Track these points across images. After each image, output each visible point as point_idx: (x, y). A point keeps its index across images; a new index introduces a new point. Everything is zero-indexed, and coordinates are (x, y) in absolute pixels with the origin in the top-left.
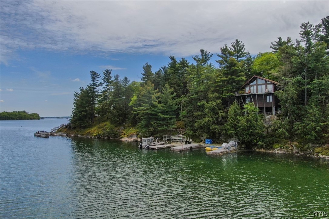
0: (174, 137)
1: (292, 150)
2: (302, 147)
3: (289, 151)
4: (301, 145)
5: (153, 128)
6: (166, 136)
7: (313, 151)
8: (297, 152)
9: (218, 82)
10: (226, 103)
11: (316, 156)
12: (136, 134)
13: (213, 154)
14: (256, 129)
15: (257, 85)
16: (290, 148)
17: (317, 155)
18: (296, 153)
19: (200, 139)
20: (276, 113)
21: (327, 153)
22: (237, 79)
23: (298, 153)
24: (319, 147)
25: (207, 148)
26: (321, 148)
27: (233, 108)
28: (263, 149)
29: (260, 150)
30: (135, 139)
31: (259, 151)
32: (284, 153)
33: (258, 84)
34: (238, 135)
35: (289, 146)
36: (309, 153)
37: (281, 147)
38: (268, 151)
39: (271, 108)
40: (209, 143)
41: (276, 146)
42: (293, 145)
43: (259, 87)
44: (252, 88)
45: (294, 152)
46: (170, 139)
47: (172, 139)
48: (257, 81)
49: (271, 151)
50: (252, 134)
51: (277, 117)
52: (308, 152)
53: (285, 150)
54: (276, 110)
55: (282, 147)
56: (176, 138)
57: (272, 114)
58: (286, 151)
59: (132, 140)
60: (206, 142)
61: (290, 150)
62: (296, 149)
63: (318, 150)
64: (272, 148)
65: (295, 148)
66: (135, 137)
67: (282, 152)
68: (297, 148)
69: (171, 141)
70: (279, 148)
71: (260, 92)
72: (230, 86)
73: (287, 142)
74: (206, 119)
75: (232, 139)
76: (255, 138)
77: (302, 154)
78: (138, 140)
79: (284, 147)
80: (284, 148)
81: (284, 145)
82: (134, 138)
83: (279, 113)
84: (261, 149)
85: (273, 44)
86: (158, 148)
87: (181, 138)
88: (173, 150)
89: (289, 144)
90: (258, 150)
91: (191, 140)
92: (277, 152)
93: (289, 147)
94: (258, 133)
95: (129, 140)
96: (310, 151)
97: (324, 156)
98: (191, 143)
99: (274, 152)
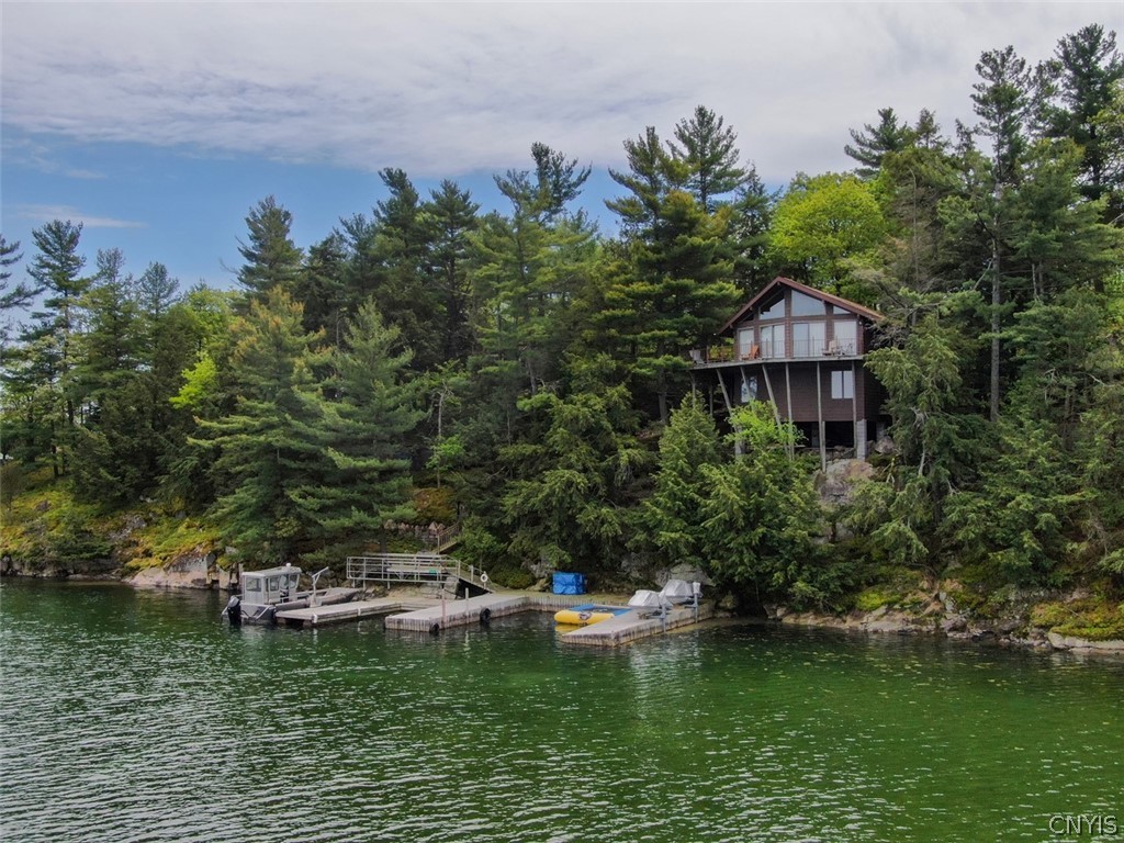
0: (401, 563)
1: (938, 615)
2: (980, 604)
3: (923, 623)
4: (976, 592)
5: (294, 523)
6: (361, 561)
7: (1026, 618)
8: (959, 624)
9: (614, 304)
10: (651, 401)
11: (1036, 643)
12: (209, 549)
13: (591, 642)
14: (782, 525)
15: (789, 321)
16: (929, 610)
17: (1042, 636)
18: (954, 629)
19: (528, 572)
20: (870, 451)
21: (1079, 627)
22: (701, 292)
23: (963, 628)
24: (1050, 600)
25: (561, 615)
26: (1056, 606)
27: (684, 423)
28: (815, 614)
29: (802, 621)
30: (206, 576)
31: (797, 626)
32: (902, 633)
33: (793, 315)
34: (705, 549)
35: (924, 597)
36: (1006, 627)
37: (890, 605)
38: (836, 624)
39: (849, 426)
40: (572, 589)
41: (870, 598)
42: (943, 596)
43: (799, 330)
44: (766, 336)
45: (945, 624)
46: (380, 576)
47: (393, 576)
48: (788, 305)
49: (848, 624)
50: (765, 548)
51: (875, 466)
52: (1007, 621)
53: (911, 617)
54: (872, 435)
55: (895, 603)
56: (410, 570)
57: (852, 455)
58: (913, 622)
59: (187, 580)
60: (558, 588)
61: (930, 615)
62: (954, 612)
63: (1043, 613)
64: (851, 609)
65: (949, 606)
66: (204, 565)
67: (897, 627)
68: (958, 607)
69: (385, 584)
70: (883, 609)
71: (801, 354)
72: (669, 322)
73: (914, 582)
74: (556, 478)
75: (676, 570)
76: (778, 564)
77: (977, 632)
78: (217, 581)
79: (902, 606)
80: (902, 609)
81: (905, 595)
82: (199, 571)
83: (885, 448)
84: (802, 616)
85: (858, 141)
86: (320, 617)
87: (438, 570)
88: (396, 626)
89: (923, 590)
90: (789, 620)
91: (485, 577)
92: (872, 626)
93: (926, 605)
94: (792, 541)
95: (175, 581)
96: (1013, 617)
97: (1068, 641)
98: (485, 592)
99: (861, 628)
